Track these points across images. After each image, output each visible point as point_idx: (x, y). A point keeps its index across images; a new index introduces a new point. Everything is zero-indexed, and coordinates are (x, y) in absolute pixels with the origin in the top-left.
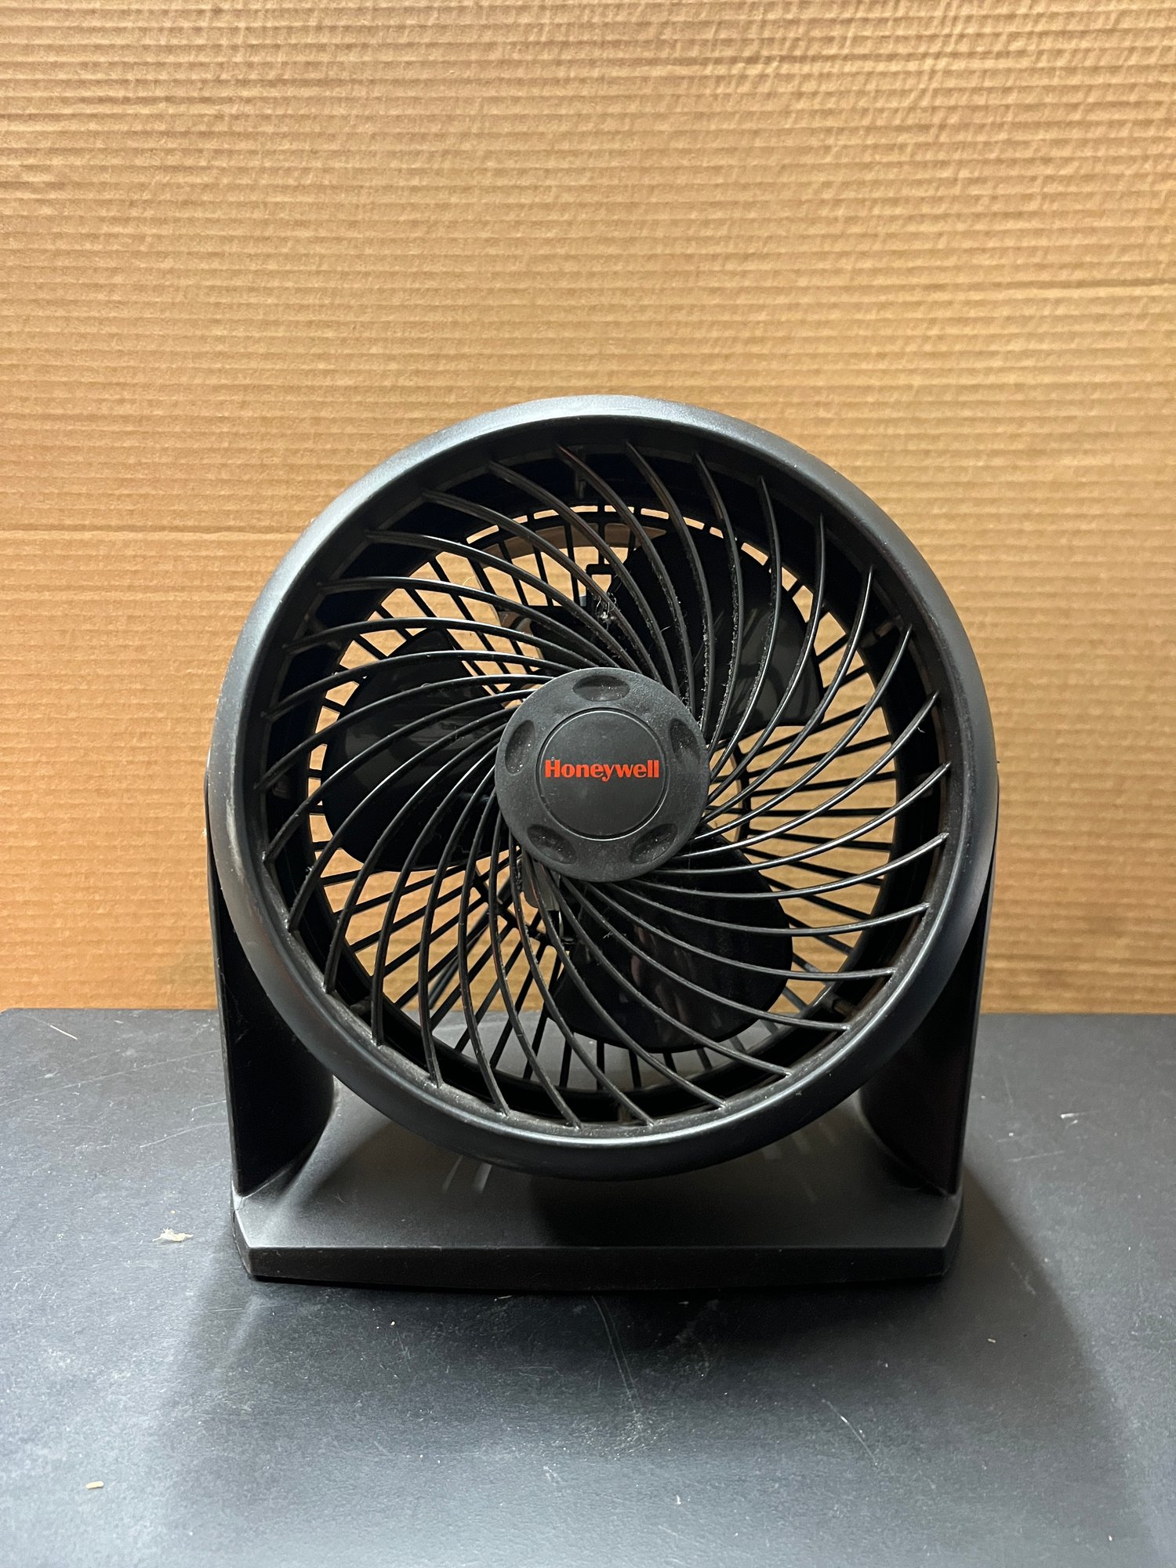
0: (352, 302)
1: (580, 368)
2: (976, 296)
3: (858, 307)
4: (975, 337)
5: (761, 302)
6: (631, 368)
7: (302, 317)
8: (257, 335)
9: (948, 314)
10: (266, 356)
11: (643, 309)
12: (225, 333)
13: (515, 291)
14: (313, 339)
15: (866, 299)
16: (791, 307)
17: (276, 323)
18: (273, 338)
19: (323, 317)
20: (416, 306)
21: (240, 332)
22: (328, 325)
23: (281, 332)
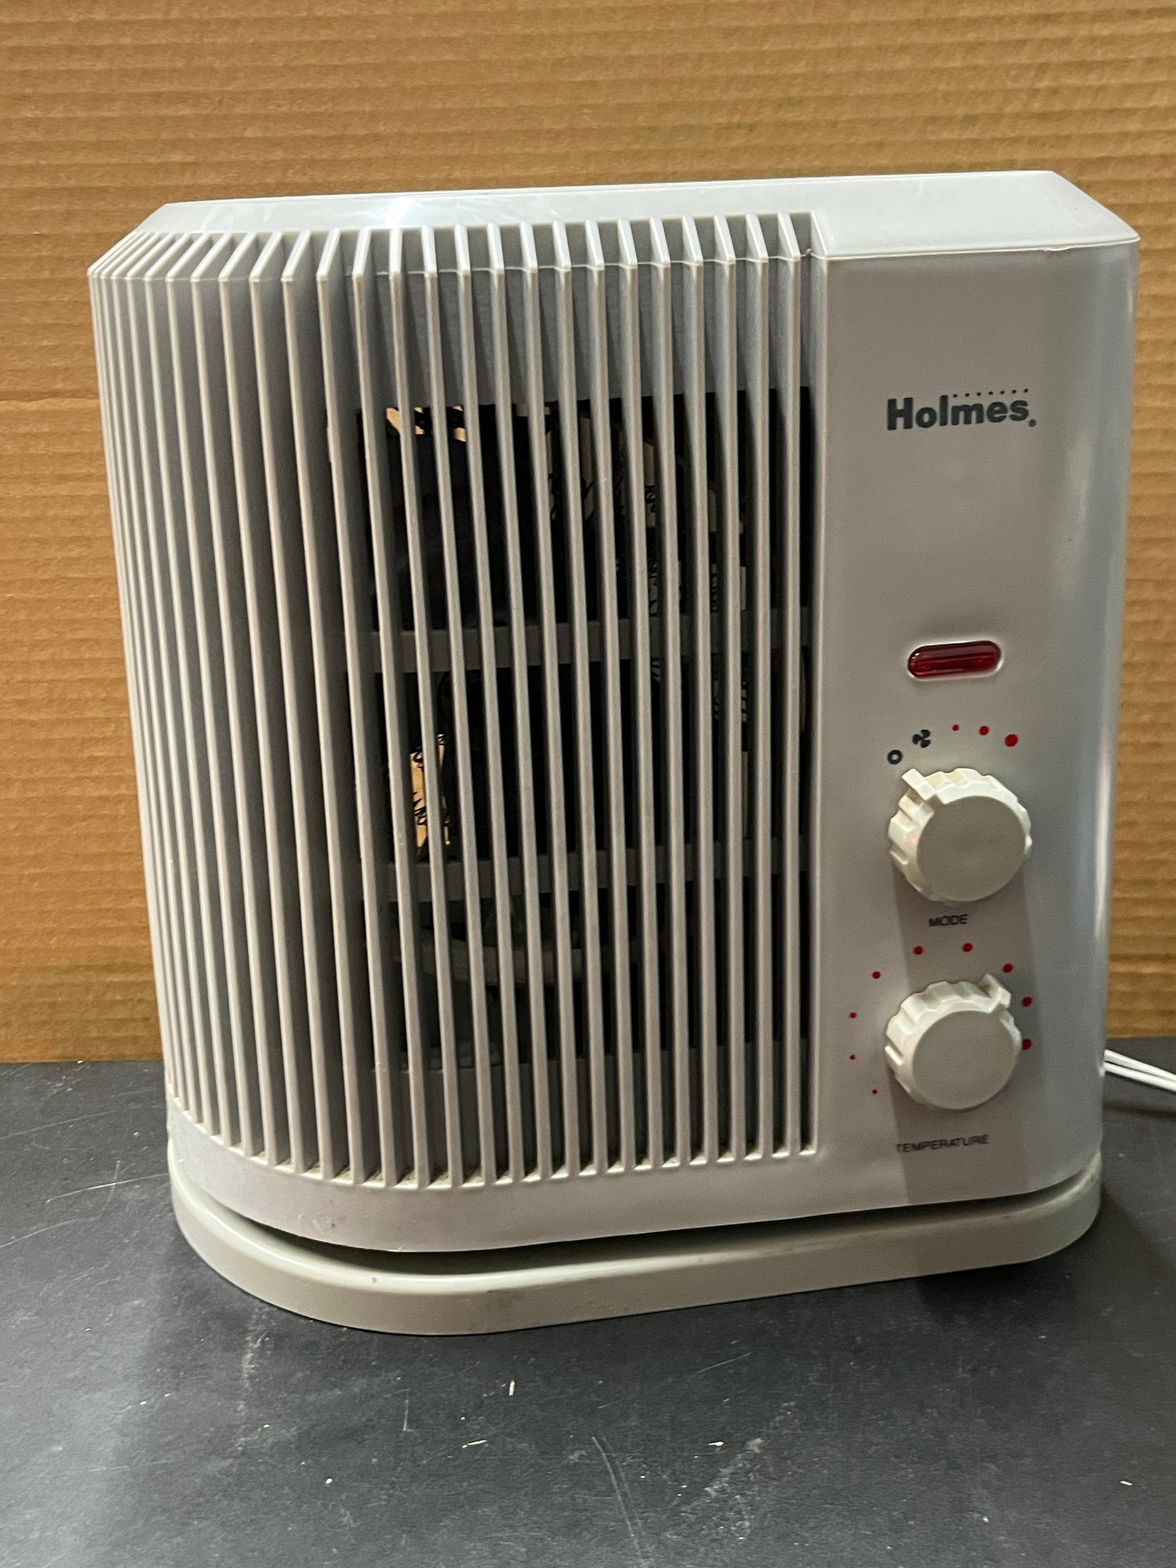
0: (217, 64)
1: (543, 150)
2: (1105, 30)
3: (936, 49)
4: (1102, 89)
5: (798, 46)
6: (616, 148)
7: (145, 88)
8: (82, 114)
9: (1065, 57)
10: (96, 146)
11: (631, 61)
12: (39, 113)
13: (448, 40)
14: (162, 119)
15: (948, 39)
16: (840, 53)
17: (111, 98)
18: (105, 119)
19: (176, 87)
20: (307, 67)
21: (58, 113)
22: (181, 98)
23: (115, 111)
